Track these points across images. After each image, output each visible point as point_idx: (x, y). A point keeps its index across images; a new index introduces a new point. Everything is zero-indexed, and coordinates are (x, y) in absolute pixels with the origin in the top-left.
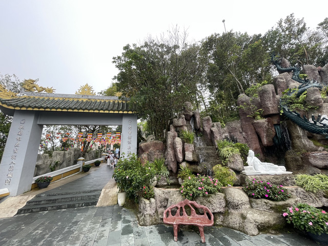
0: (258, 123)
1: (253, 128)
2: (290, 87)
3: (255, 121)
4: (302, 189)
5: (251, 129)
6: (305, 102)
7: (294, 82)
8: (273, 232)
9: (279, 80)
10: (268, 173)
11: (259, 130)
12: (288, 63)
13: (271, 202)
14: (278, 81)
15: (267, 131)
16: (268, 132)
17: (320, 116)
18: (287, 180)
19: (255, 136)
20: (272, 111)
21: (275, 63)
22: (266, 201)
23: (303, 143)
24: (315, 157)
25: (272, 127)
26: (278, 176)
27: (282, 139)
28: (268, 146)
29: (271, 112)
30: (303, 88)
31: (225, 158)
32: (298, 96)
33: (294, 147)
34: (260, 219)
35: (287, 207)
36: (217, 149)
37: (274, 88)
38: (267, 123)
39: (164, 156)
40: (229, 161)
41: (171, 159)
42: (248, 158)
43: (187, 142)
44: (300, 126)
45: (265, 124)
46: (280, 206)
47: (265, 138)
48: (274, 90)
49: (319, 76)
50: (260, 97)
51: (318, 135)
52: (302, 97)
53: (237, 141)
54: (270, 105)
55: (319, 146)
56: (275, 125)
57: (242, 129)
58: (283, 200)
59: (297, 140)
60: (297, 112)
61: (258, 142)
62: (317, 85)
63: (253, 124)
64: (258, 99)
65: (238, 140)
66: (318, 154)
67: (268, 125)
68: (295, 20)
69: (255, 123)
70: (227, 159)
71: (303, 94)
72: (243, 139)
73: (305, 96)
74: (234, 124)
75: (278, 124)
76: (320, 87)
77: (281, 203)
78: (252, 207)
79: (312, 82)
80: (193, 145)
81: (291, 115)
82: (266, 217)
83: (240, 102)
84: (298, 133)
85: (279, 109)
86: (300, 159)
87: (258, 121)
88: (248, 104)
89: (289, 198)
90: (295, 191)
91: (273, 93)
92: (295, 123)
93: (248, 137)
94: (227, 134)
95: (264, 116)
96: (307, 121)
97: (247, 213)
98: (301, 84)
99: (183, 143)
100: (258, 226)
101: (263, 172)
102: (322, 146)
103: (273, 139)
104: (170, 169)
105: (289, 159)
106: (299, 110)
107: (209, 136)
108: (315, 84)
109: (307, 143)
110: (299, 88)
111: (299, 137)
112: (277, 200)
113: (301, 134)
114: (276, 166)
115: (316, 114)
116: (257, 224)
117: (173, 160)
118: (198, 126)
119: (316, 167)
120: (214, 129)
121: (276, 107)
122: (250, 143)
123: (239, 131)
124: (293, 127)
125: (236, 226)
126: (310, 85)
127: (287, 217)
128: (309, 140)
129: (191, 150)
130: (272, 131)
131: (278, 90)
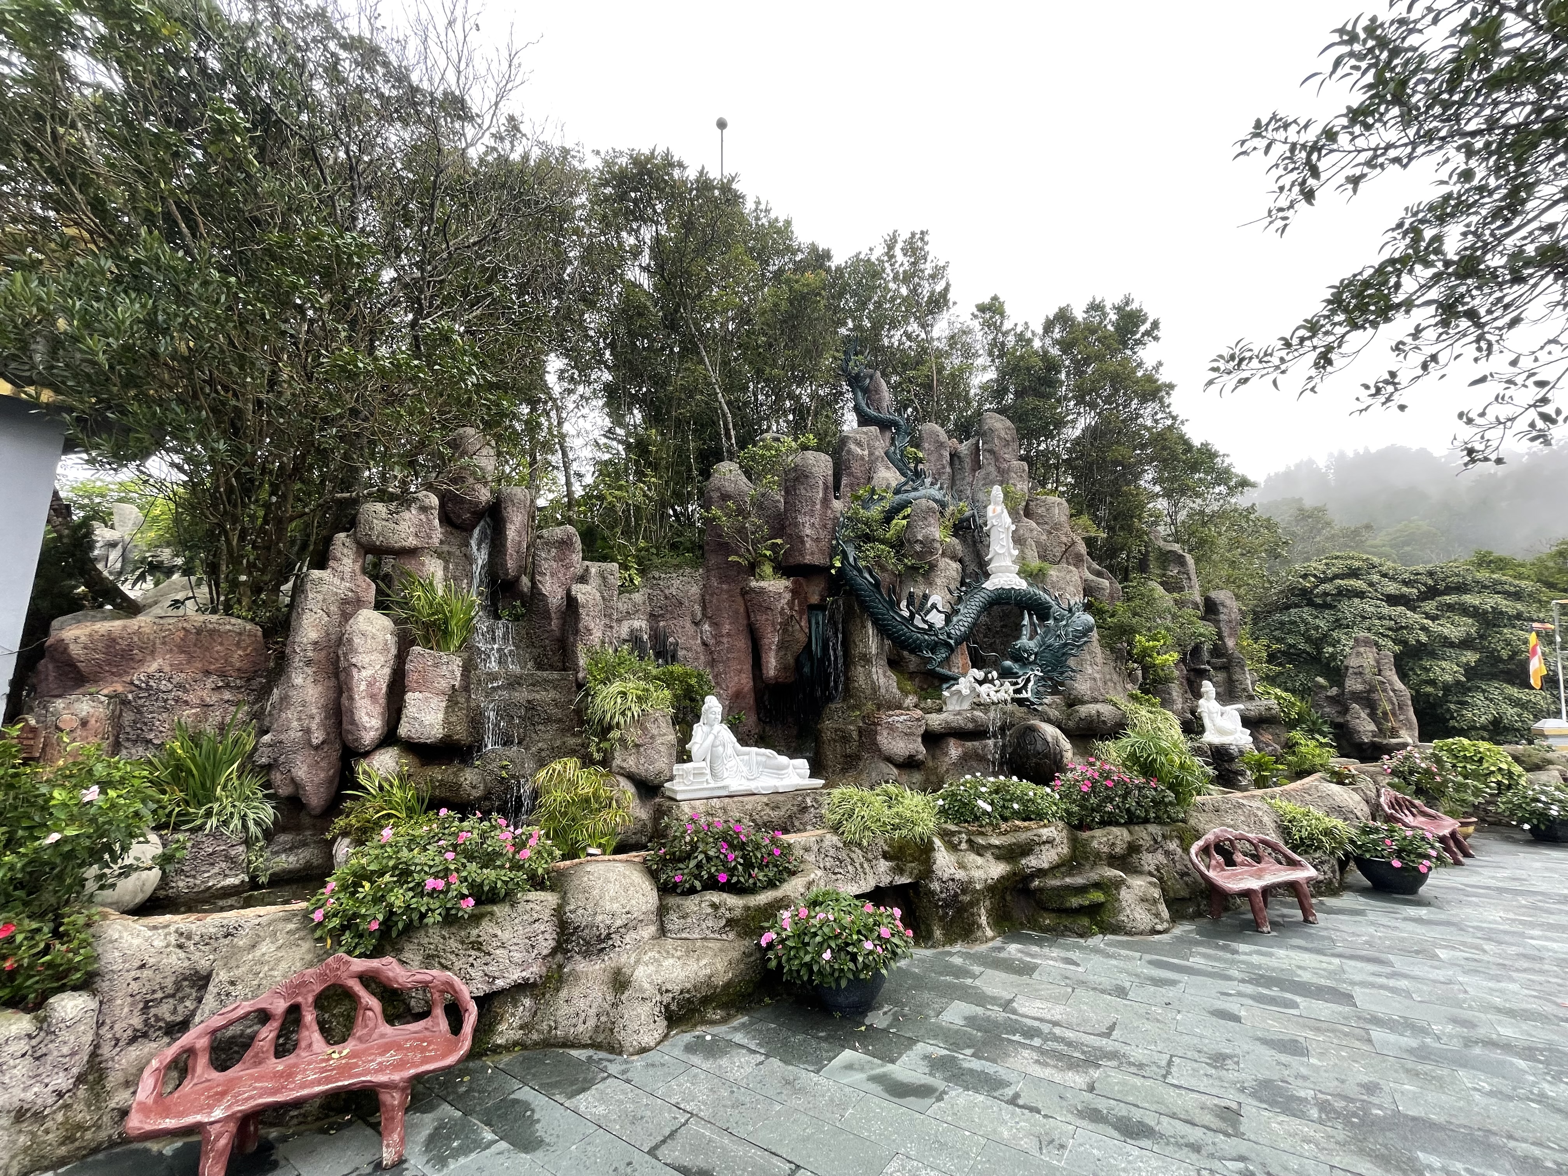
0: (762, 592)
1: (742, 610)
2: (874, 482)
3: (754, 584)
4: (835, 838)
5: (736, 612)
6: (902, 544)
7: (888, 468)
8: (719, 1015)
9: (853, 446)
10: (752, 786)
11: (761, 619)
12: (887, 395)
13: (732, 900)
14: (849, 452)
15: (785, 627)
16: (785, 631)
17: (926, 597)
18: (804, 809)
19: (742, 644)
20: (812, 554)
21: (855, 381)
22: (715, 897)
23: (873, 682)
24: (891, 728)
25: (801, 612)
26: (781, 798)
27: (821, 661)
28: (777, 683)
29: (808, 559)
30: (904, 496)
31: (605, 730)
32: (889, 516)
33: (848, 692)
34: (682, 975)
35: (780, 908)
36: (580, 686)
37: (830, 472)
38: (788, 596)
39: (257, 715)
40: (622, 741)
41: (307, 731)
42: (698, 730)
43: (426, 642)
44: (875, 623)
45: (784, 602)
46: (758, 909)
47: (772, 654)
48: (831, 479)
49: (948, 469)
50: (787, 492)
51: (913, 658)
52: (899, 522)
53: (674, 658)
54: (808, 532)
55: (905, 693)
56: (812, 608)
57: (704, 609)
58: (771, 884)
59: (860, 669)
60: (876, 571)
61: (748, 667)
62: (938, 495)
63: (745, 592)
64: (779, 497)
65: (681, 653)
66: (902, 718)
67: (791, 604)
68: (929, 259)
69: (752, 590)
70: (615, 734)
71: (901, 515)
72: (701, 649)
73: (905, 522)
74: (676, 583)
75: (821, 607)
76: (943, 505)
77: (763, 898)
78: (663, 931)
79: (928, 481)
80: (459, 662)
81: (860, 580)
82: (703, 962)
83: (715, 495)
84: (867, 646)
85: (833, 551)
86: (855, 735)
87: (763, 584)
88: (740, 511)
89: (794, 873)
90: (815, 848)
91: (826, 488)
92: (866, 608)
93: (719, 643)
94: (640, 623)
95: (784, 569)
96: (894, 605)
97: (638, 962)
98: (903, 479)
99: (405, 643)
100: (667, 1007)
101: (736, 784)
102: (915, 693)
103: (797, 660)
104: (284, 791)
105: (827, 735)
106: (883, 568)
107: (555, 624)
108: (935, 492)
109: (882, 681)
110: (897, 492)
111: (866, 659)
112: (752, 890)
113: (874, 651)
114: (784, 759)
115: (918, 590)
116: (667, 998)
117: (317, 737)
118: (511, 564)
119: (889, 759)
120: (585, 593)
121: (824, 544)
122: (721, 667)
123: (693, 615)
124: (858, 621)
125: (581, 1028)
126: (922, 492)
127: (771, 946)
128: (889, 673)
129: (443, 684)
130: (801, 629)
131: (844, 481)
